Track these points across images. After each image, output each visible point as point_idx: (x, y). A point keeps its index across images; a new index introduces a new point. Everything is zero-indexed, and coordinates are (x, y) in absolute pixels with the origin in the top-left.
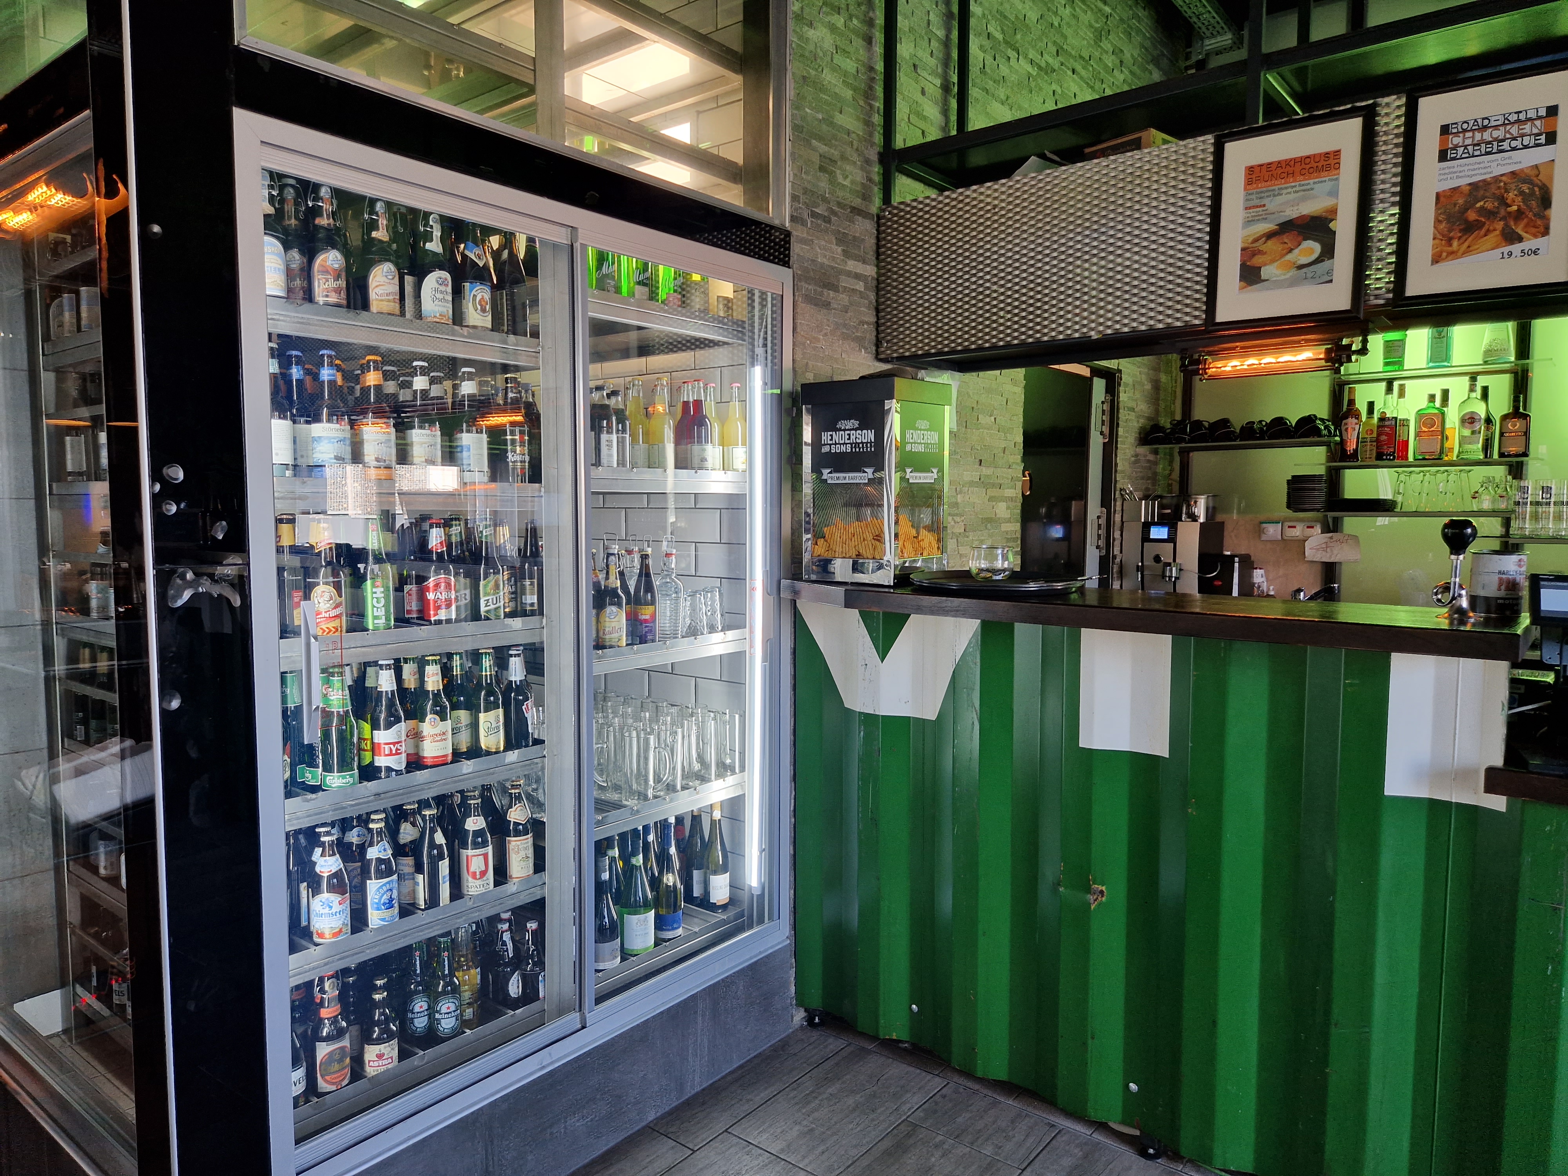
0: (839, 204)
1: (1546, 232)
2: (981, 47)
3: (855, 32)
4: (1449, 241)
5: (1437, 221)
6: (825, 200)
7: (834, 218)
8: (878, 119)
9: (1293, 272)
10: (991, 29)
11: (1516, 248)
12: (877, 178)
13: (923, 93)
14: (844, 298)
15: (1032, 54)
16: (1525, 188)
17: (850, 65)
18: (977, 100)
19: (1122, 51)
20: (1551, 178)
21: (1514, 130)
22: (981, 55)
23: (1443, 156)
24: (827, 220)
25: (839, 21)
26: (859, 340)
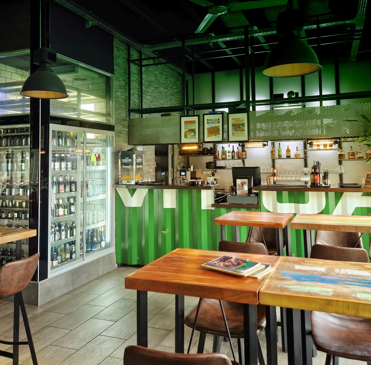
0: (122, 120)
1: (219, 134)
2: (145, 87)
3: (124, 91)
4: (209, 134)
5: (208, 132)
6: (120, 119)
7: (121, 122)
8: (127, 104)
9: (191, 136)
10: (146, 84)
11: (216, 136)
12: (128, 114)
13: (135, 98)
14: (123, 135)
15: (154, 86)
16: (217, 128)
17: (123, 97)
18: (144, 97)
19: (171, 80)
20: (219, 127)
21: (215, 121)
22: (144, 89)
23: (208, 123)
24: (120, 123)
25: (121, 90)
26: (126, 142)
